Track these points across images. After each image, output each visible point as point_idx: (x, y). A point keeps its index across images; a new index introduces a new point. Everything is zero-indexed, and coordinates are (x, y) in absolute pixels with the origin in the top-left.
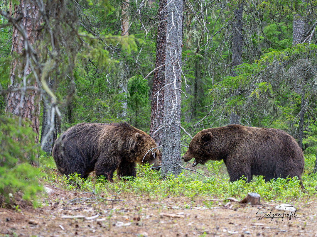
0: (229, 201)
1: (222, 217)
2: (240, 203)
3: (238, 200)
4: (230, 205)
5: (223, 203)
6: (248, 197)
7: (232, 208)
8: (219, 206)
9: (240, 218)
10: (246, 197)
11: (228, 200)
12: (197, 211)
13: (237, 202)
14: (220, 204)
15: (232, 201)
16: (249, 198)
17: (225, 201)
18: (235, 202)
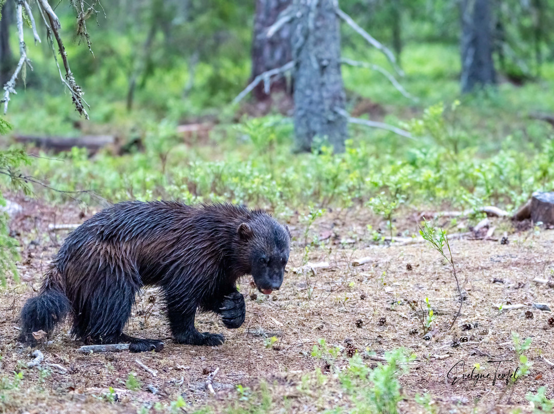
0: (485, 215)
1: (471, 265)
2: (512, 219)
3: (509, 212)
4: (487, 227)
5: (470, 222)
6: (532, 203)
7: (493, 235)
8: (460, 230)
9: (517, 264)
10: (527, 205)
11: (483, 212)
12: (404, 248)
13: (504, 217)
14: (462, 225)
15: (491, 215)
16: (536, 206)
17: (473, 217)
18: (501, 219)
